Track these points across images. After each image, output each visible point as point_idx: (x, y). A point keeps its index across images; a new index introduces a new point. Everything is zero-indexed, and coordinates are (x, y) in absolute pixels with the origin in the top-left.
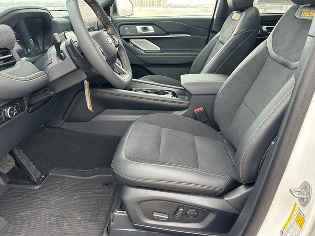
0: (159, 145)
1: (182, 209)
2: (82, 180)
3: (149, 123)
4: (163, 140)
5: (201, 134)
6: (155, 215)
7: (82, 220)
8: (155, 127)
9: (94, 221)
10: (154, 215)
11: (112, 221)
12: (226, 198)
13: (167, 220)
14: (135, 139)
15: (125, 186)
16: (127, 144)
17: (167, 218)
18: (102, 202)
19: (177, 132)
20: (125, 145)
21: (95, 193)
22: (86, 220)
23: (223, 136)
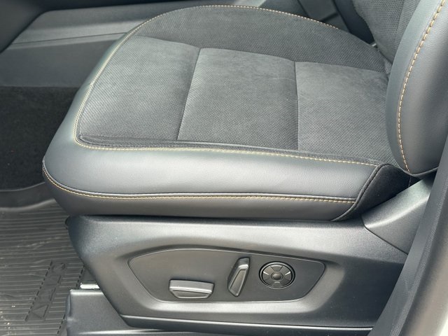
0: (182, 95)
1: (245, 266)
2: (12, 215)
3: (159, 38)
4: (196, 81)
5: (316, 55)
6: (175, 287)
7: (9, 317)
8: (177, 49)
9: (39, 317)
10: (172, 287)
11: (70, 315)
12: (370, 222)
13: (210, 299)
14: (114, 84)
15: (84, 218)
16: (87, 103)
17: (209, 291)
18: (64, 267)
19: (243, 57)
20: (82, 105)
21: (44, 245)
22: (18, 317)
23: (381, 52)
